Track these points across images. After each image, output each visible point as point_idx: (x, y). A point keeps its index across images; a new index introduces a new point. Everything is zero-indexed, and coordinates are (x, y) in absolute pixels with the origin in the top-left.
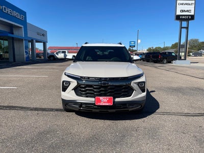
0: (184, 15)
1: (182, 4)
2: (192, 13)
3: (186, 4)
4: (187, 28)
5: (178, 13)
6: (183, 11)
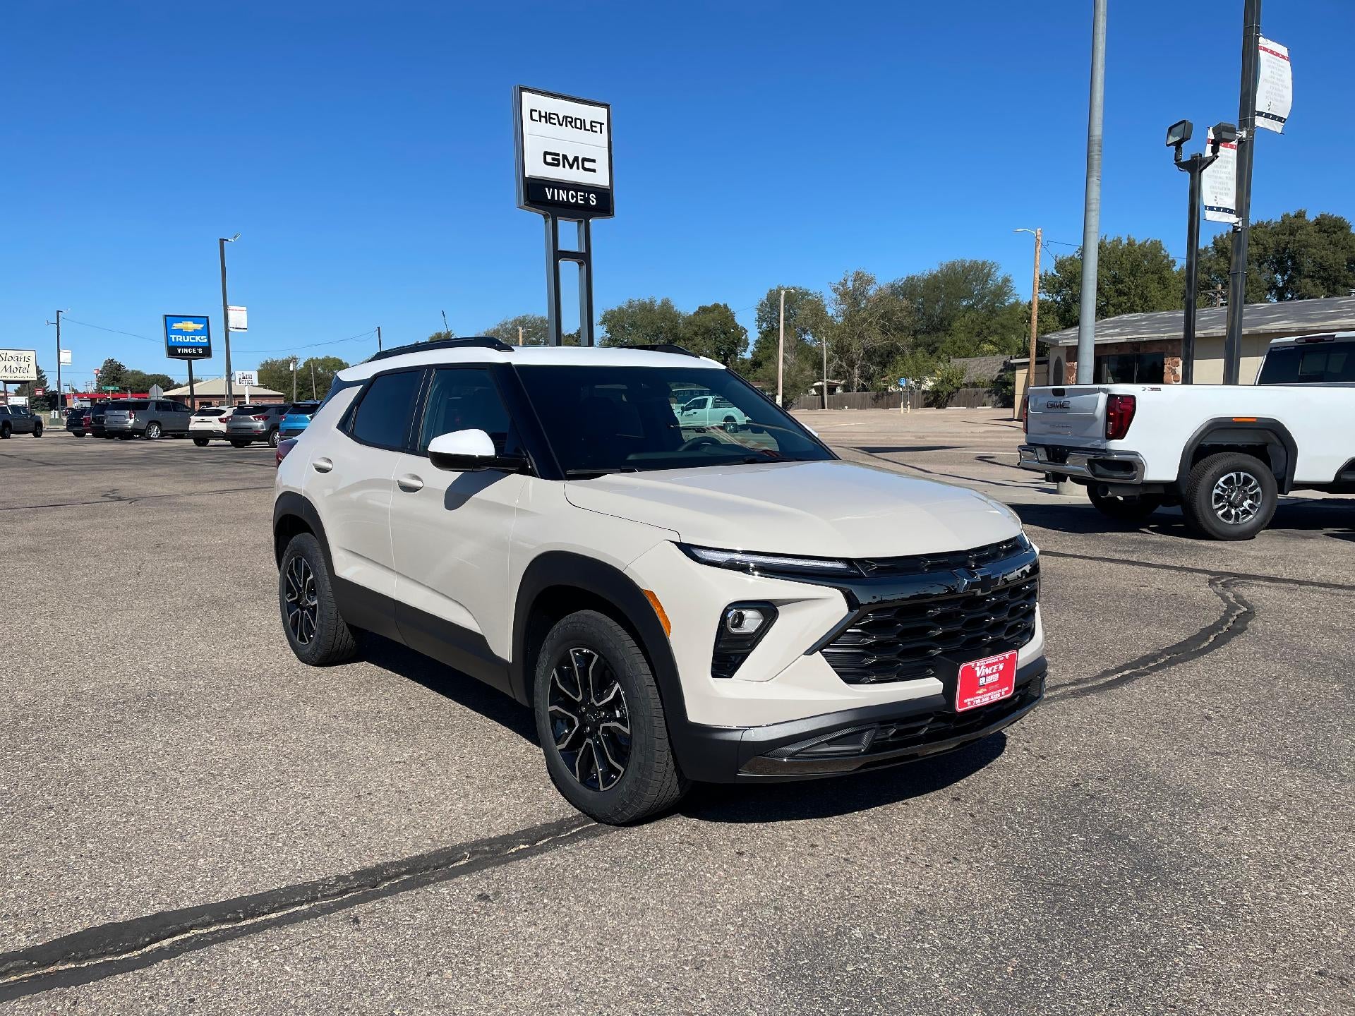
0: (566, 186)
1: (548, 118)
2: (601, 178)
3: (569, 121)
4: (584, 258)
5: (535, 168)
6: (556, 160)
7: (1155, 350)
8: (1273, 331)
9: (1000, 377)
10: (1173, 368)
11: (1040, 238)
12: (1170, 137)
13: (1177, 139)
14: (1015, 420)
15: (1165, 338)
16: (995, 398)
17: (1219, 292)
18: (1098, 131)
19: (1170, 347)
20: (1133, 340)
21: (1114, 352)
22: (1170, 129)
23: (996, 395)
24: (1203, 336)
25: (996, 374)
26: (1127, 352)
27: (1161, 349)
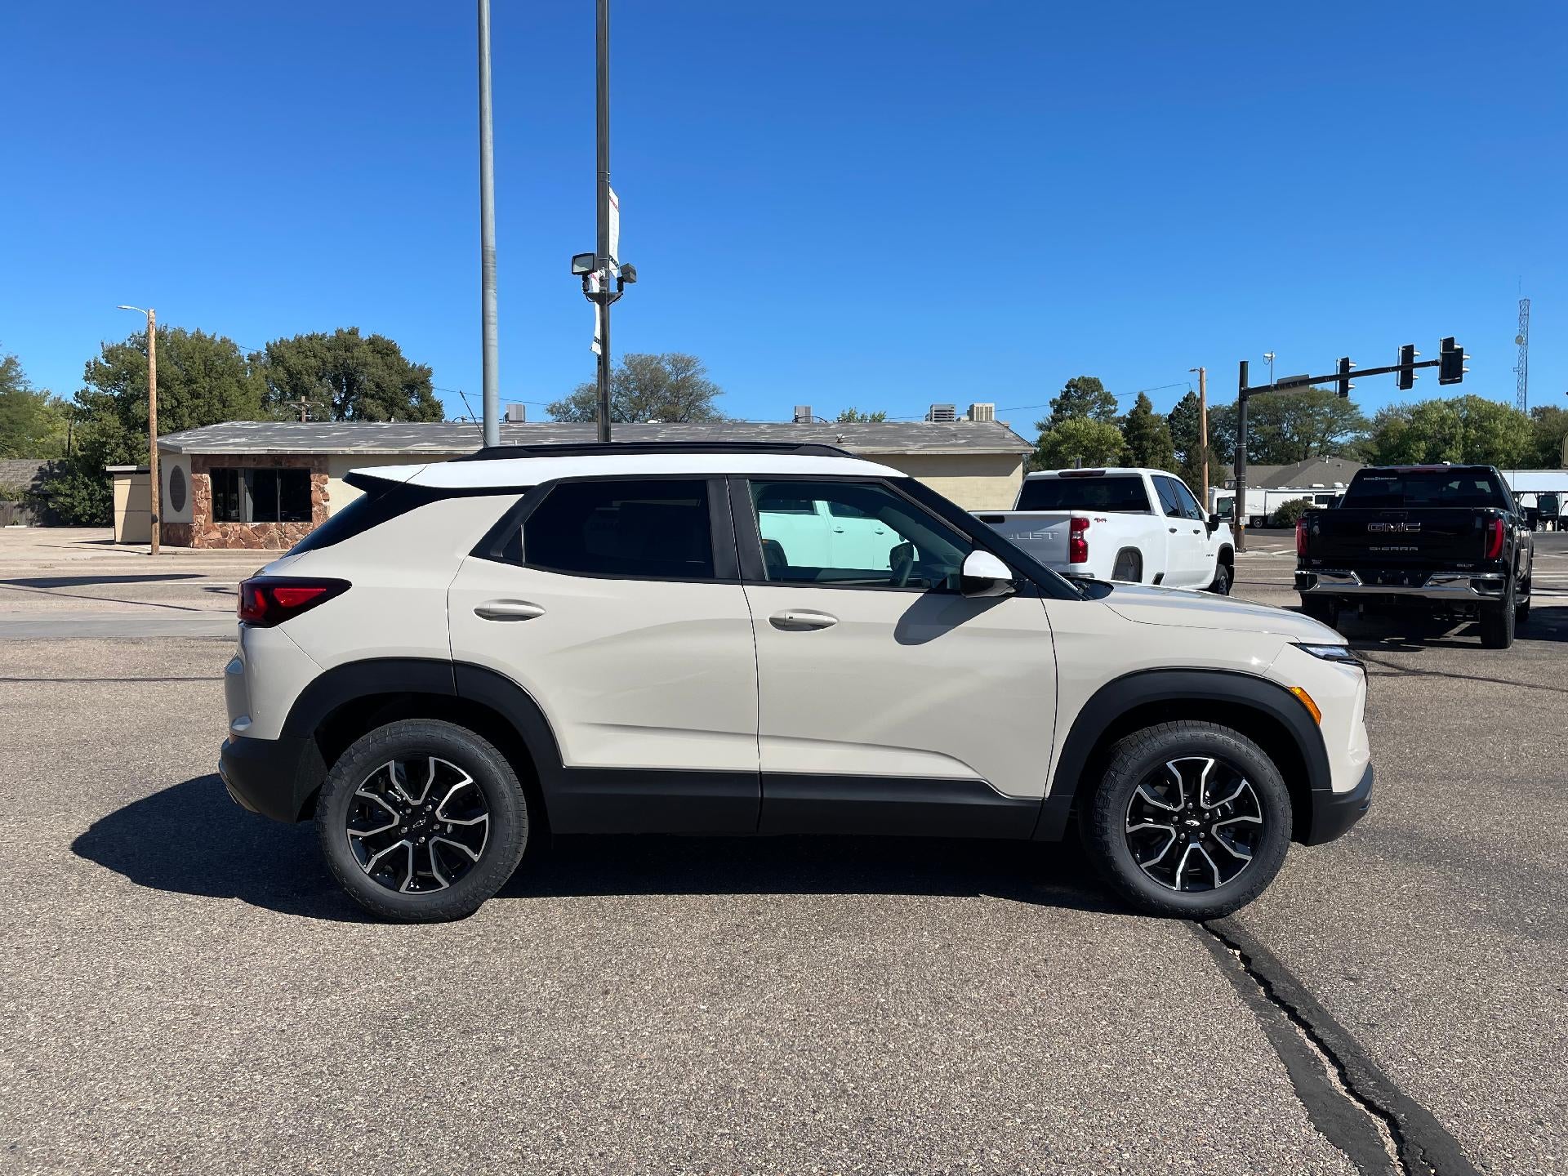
7: (299, 465)
8: (423, 453)
9: (34, 487)
10: (322, 486)
11: (154, 321)
12: (575, 266)
13: (584, 269)
14: (118, 543)
15: (312, 452)
16: (30, 514)
17: (302, 404)
18: (491, 241)
19: (316, 463)
20: (274, 452)
21: (252, 465)
22: (575, 258)
23: (32, 510)
24: (353, 453)
25: (28, 483)
26: (268, 465)
27: (306, 464)
